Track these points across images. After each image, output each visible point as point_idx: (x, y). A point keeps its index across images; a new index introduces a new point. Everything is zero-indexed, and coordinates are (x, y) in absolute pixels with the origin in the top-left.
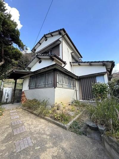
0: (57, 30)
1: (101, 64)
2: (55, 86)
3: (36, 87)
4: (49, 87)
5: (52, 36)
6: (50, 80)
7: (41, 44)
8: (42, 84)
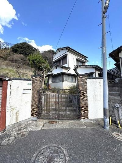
0: (65, 47)
1: (92, 67)
2: (63, 81)
3: (55, 82)
4: (61, 82)
5: (63, 49)
6: (61, 78)
7: (56, 54)
8: (58, 80)
